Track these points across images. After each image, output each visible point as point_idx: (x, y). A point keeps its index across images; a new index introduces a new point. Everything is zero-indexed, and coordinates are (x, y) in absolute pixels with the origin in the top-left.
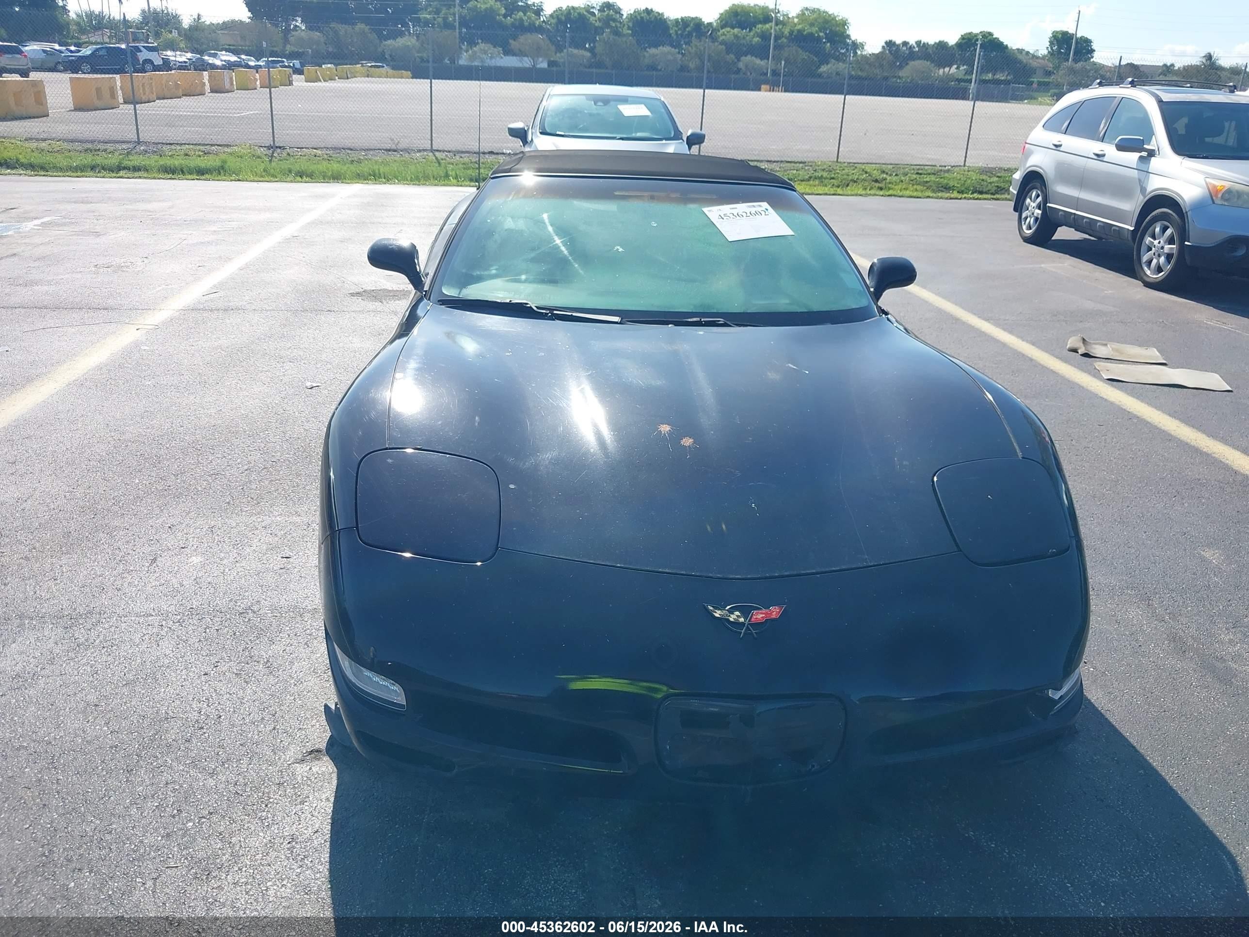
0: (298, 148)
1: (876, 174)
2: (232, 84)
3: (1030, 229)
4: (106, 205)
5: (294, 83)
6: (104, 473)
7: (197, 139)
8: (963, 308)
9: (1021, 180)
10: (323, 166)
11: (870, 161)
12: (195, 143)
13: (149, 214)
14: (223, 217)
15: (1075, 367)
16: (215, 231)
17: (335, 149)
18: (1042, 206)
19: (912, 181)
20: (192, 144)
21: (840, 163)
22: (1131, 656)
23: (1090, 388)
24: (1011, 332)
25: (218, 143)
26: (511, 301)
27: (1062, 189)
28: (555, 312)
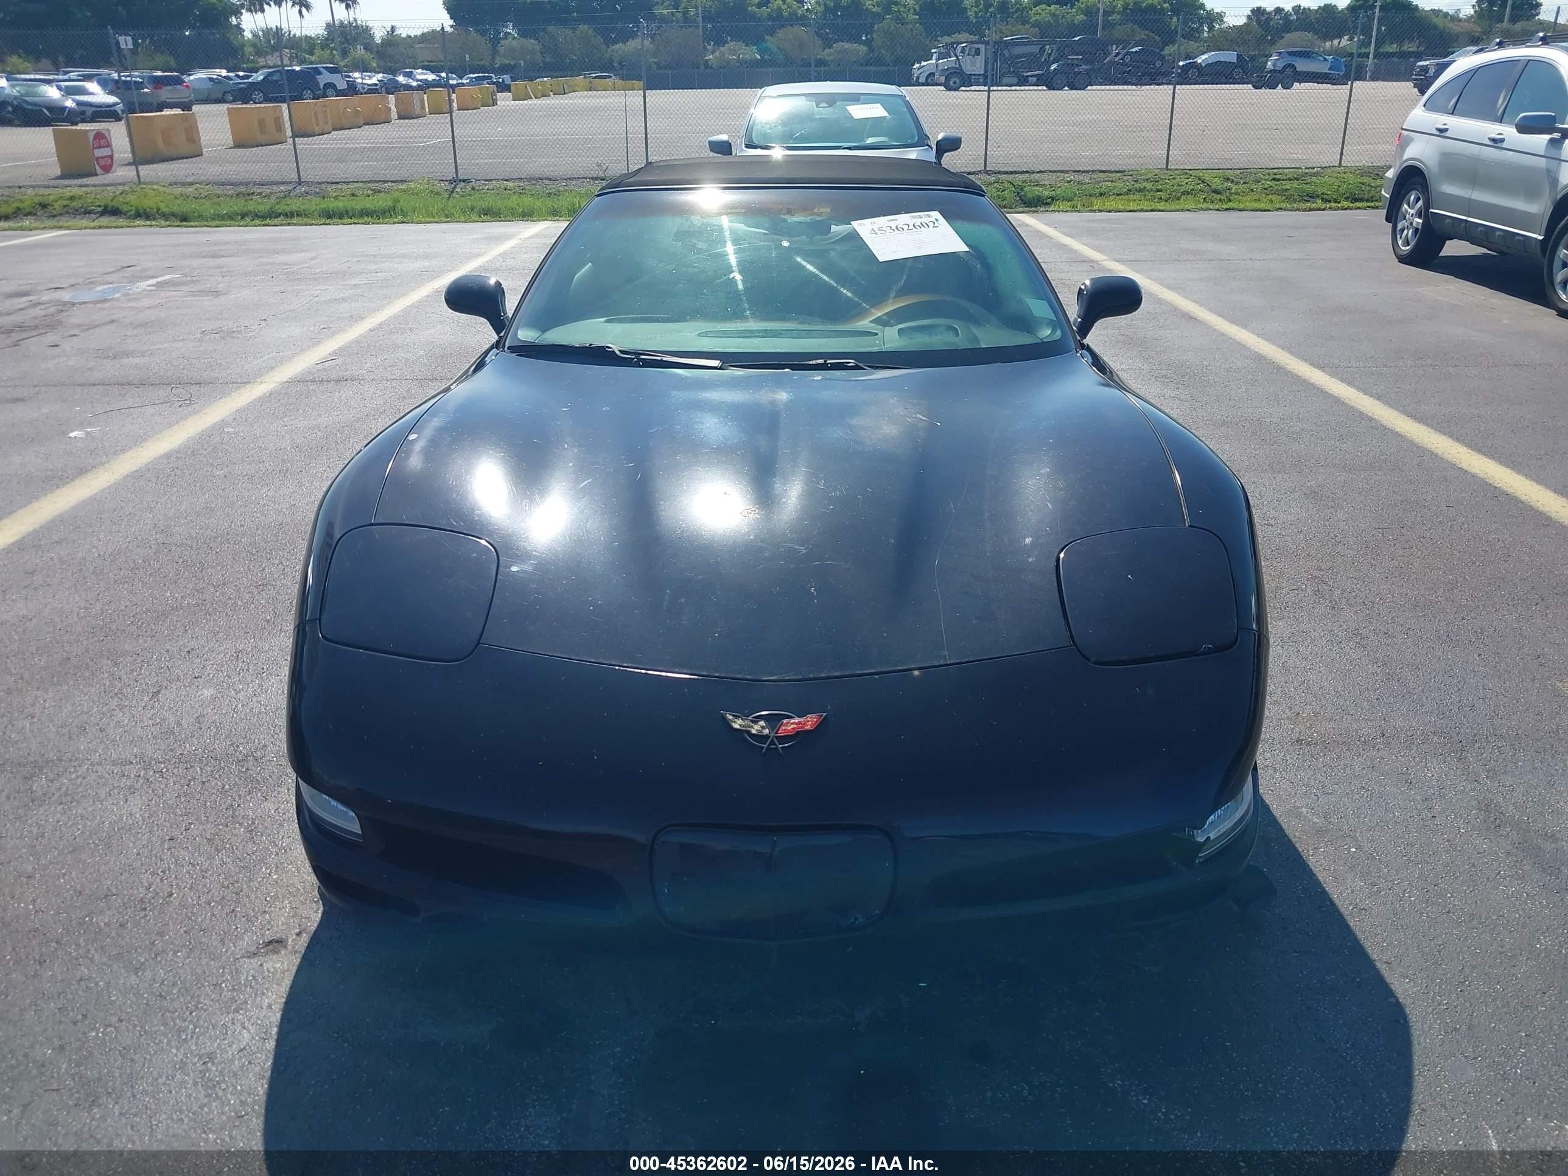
0: (486, 180)
1: (1217, 184)
2: (423, 107)
3: (1409, 245)
4: (239, 258)
5: (499, 103)
6: (133, 584)
7: (369, 175)
8: (1291, 353)
9: (1395, 179)
10: (514, 201)
11: (1212, 167)
12: (364, 180)
13: (285, 267)
14: (372, 267)
15: (1432, 428)
16: (355, 285)
17: (530, 179)
18: (1424, 213)
19: (1266, 189)
20: (362, 182)
21: (1171, 170)
22: (1416, 832)
23: (1446, 456)
24: (1350, 384)
25: (392, 179)
26: (591, 345)
27: (1450, 189)
28: (642, 357)
